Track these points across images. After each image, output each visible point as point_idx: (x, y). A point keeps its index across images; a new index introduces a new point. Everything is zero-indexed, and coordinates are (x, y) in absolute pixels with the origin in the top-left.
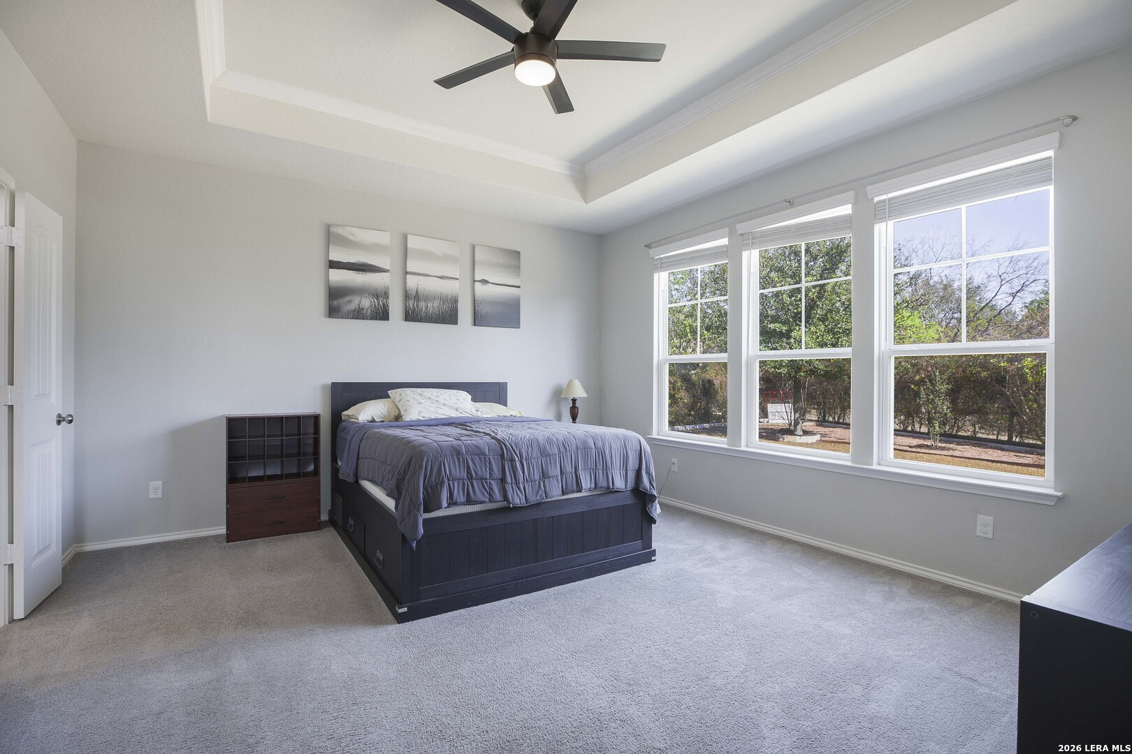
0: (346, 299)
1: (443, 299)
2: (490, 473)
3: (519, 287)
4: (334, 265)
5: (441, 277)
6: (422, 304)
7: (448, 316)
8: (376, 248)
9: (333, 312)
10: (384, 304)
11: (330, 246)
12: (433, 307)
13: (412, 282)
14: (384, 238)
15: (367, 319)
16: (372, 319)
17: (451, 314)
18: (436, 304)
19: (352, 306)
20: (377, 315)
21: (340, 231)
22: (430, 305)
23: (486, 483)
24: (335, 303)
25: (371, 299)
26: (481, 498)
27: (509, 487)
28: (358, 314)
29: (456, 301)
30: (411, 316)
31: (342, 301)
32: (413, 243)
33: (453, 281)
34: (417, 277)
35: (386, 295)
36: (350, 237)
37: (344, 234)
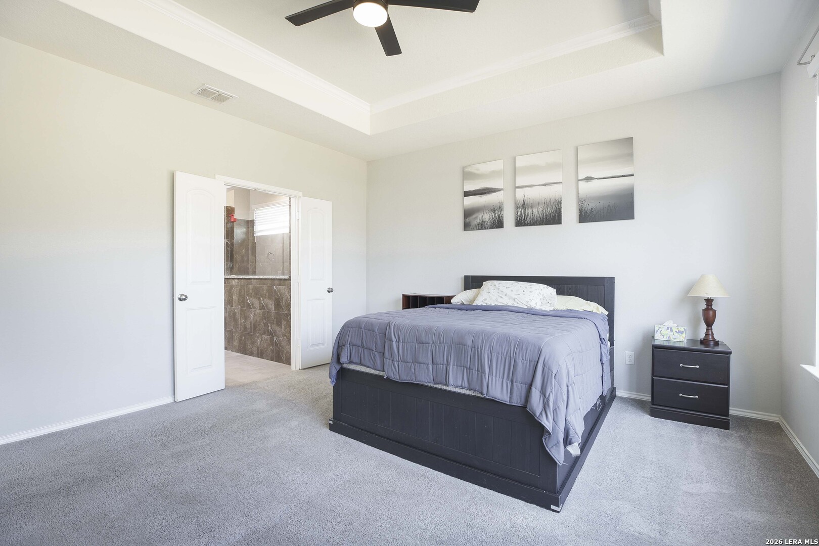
0: (474, 216)
1: (547, 204)
2: (376, 347)
3: (632, 175)
4: (467, 194)
5: (544, 185)
6: (528, 211)
7: (554, 218)
8: (494, 174)
9: (467, 226)
10: (499, 216)
11: (464, 182)
12: (538, 212)
13: (520, 194)
14: (498, 165)
15: (487, 229)
16: (490, 228)
17: (555, 215)
18: (540, 209)
19: (478, 221)
20: (494, 225)
21: (469, 169)
22: (535, 210)
23: (373, 353)
24: (467, 220)
25: (490, 213)
26: (368, 364)
27: (386, 361)
28: (482, 226)
29: (559, 203)
30: (520, 222)
31: (471, 218)
32: (520, 162)
33: (556, 186)
34: (524, 189)
35: (500, 208)
36: (476, 172)
37: (472, 171)
